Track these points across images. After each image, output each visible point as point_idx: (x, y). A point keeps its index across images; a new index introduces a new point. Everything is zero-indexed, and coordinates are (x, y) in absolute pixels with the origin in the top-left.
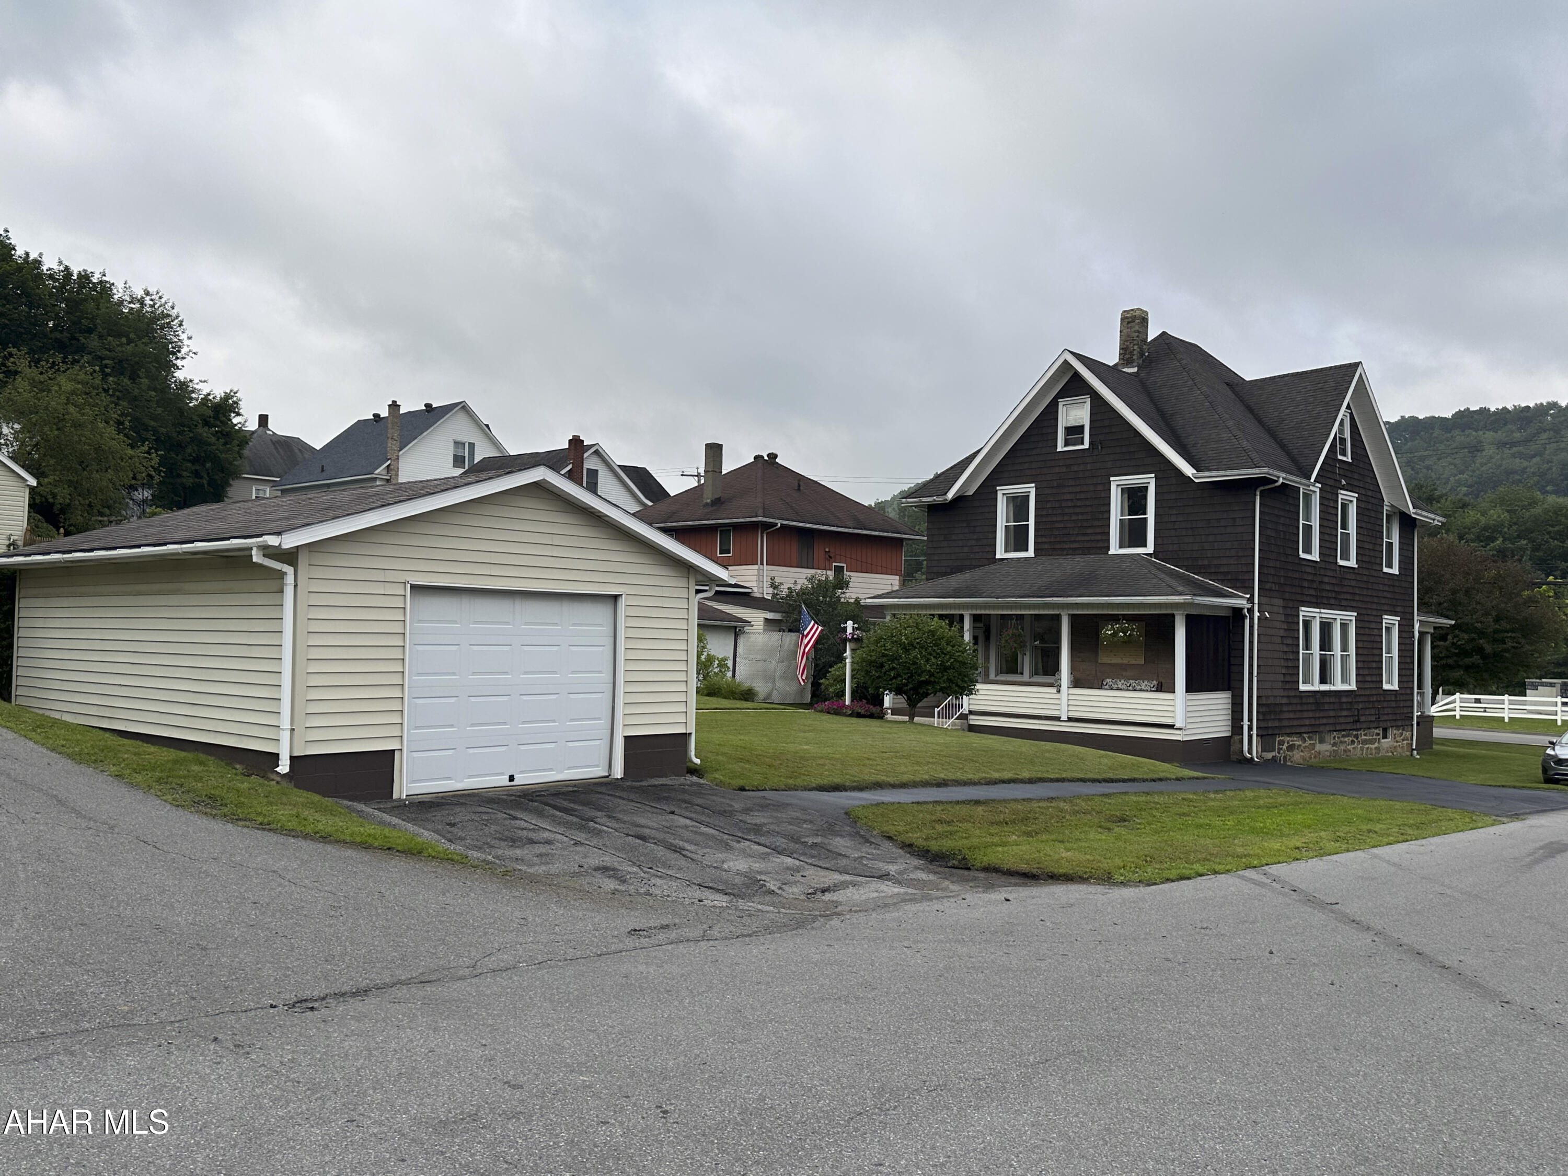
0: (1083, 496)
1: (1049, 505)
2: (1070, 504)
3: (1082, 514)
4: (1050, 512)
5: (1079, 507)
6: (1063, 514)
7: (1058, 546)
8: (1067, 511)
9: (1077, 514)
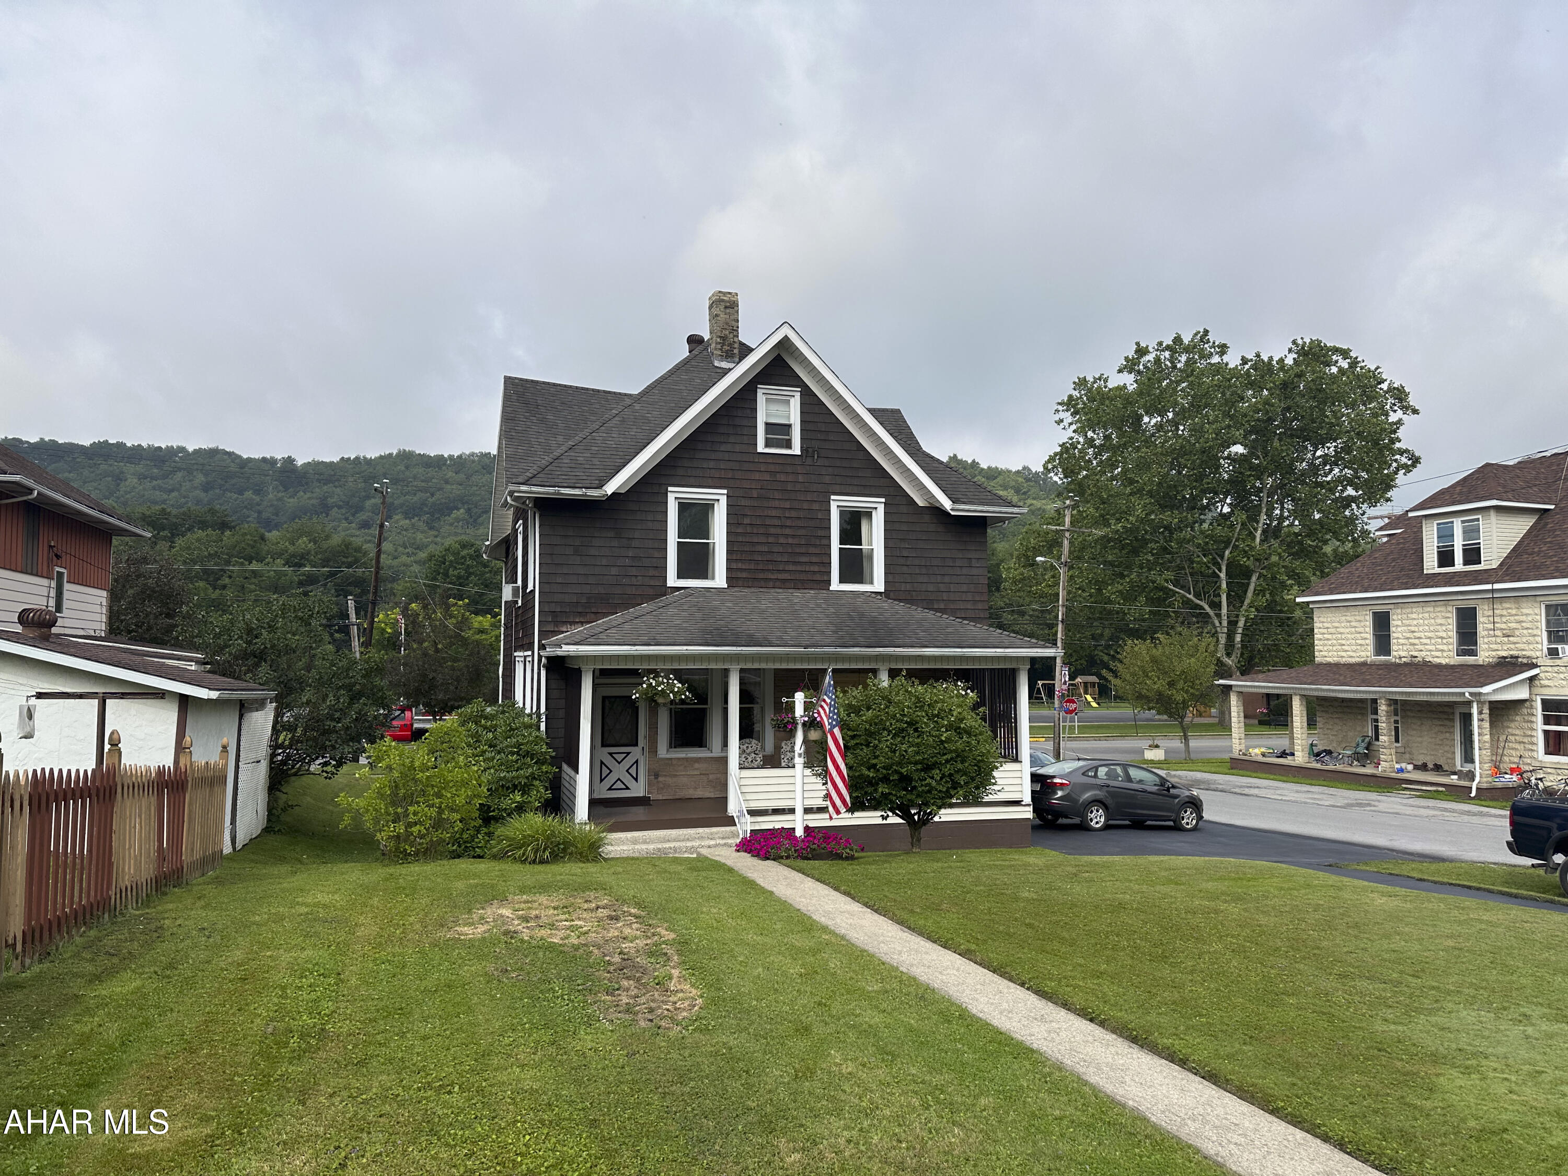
0: (794, 514)
1: (747, 521)
2: (777, 522)
3: (793, 536)
4: (749, 530)
5: (790, 527)
6: (768, 535)
7: (761, 576)
8: (772, 530)
9: (787, 536)
